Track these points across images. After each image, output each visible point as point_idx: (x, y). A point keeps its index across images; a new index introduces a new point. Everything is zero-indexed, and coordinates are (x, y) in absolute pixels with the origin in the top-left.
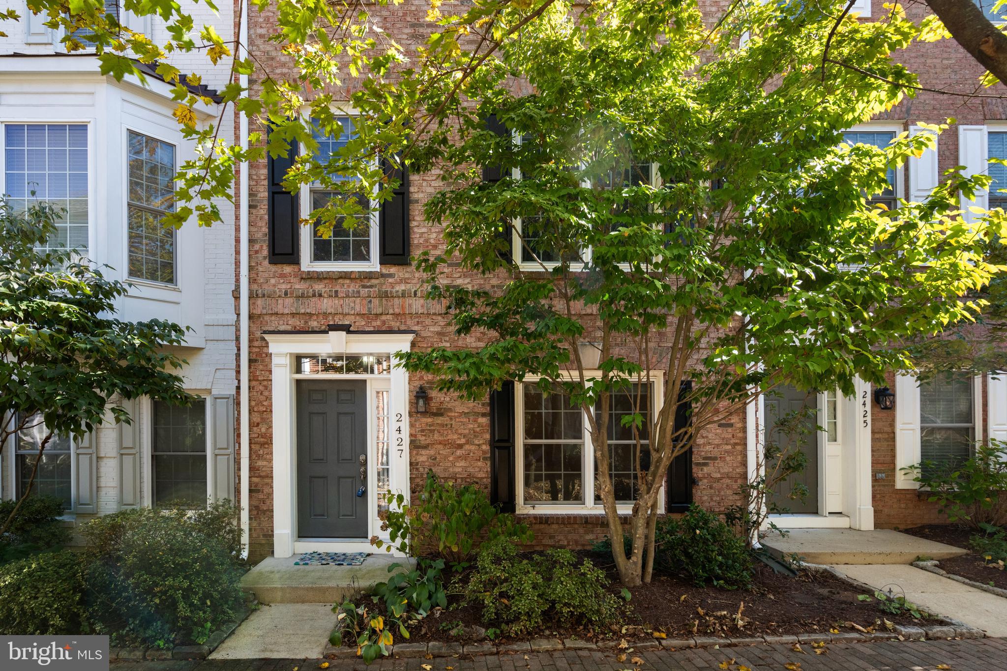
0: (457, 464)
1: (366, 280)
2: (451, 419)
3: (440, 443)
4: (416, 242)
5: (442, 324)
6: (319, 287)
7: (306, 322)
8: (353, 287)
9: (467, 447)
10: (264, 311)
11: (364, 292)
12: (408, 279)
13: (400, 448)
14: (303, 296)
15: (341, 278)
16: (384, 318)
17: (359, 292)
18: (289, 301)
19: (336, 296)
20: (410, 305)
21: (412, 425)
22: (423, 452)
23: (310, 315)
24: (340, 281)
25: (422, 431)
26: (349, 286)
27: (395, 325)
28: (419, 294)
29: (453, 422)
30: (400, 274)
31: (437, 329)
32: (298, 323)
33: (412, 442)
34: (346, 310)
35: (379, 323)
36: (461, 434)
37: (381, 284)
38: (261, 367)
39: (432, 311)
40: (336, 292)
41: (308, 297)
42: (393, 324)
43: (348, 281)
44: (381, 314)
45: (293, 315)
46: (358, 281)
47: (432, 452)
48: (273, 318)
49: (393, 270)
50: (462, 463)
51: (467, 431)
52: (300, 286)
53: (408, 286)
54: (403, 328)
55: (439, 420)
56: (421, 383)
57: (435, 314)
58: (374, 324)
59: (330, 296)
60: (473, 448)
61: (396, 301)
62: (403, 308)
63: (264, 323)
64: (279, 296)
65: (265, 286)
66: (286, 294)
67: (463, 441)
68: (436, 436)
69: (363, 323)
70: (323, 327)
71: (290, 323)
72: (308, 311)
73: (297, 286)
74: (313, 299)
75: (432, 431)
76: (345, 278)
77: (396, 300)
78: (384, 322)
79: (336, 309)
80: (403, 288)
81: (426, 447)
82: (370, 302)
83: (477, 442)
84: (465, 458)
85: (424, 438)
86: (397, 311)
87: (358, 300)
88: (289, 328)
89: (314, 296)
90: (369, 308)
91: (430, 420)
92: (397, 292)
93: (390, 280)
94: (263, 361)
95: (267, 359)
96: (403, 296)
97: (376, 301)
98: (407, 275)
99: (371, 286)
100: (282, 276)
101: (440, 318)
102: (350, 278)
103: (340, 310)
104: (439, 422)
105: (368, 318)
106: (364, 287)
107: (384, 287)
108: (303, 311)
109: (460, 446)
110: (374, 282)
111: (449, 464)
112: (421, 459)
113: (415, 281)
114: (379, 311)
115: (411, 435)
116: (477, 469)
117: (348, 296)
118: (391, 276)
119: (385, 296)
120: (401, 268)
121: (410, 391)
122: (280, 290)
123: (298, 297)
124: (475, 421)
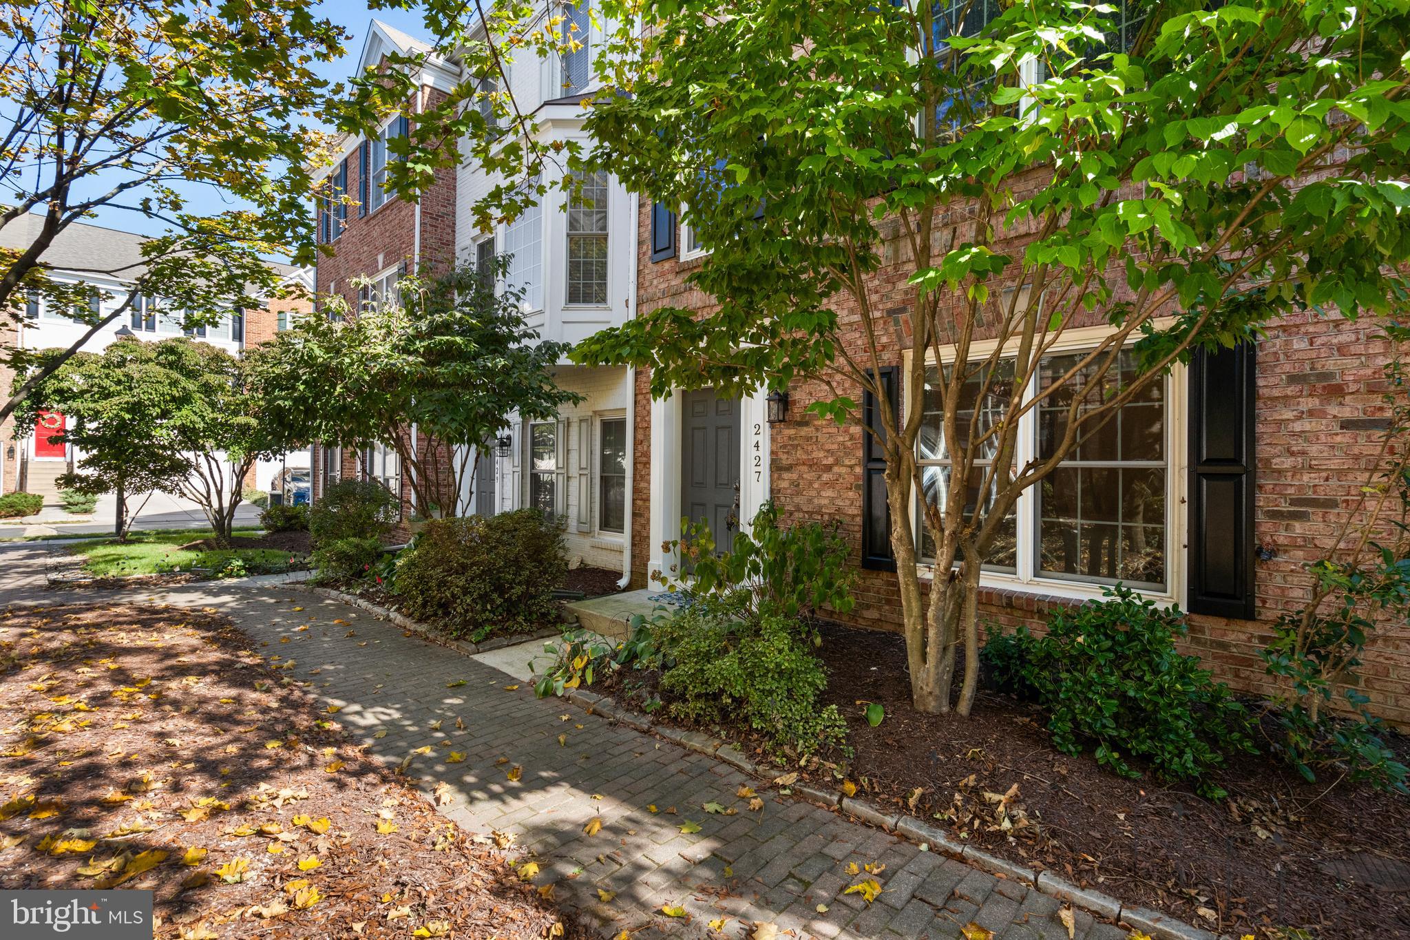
0: (823, 494)
2: (817, 430)
3: (804, 464)
9: (836, 469)
13: (758, 469)
14: (677, 293)
22: (786, 475)
25: (784, 446)
29: (819, 434)
33: (773, 462)
36: (828, 451)
41: (681, 293)
47: (795, 476)
50: (829, 493)
51: (835, 446)
52: (676, 282)
55: (805, 431)
60: (843, 470)
65: (649, 290)
67: (830, 460)
68: (800, 454)
73: (673, 283)
75: (795, 447)
81: (789, 468)
83: (847, 462)
84: (830, 485)
85: (785, 456)
91: (792, 432)
100: (663, 274)
104: (803, 433)
109: (829, 468)
111: (814, 493)
112: (784, 484)
115: (772, 453)
116: (848, 503)
122: (660, 291)
123: (673, 295)
124: (846, 431)
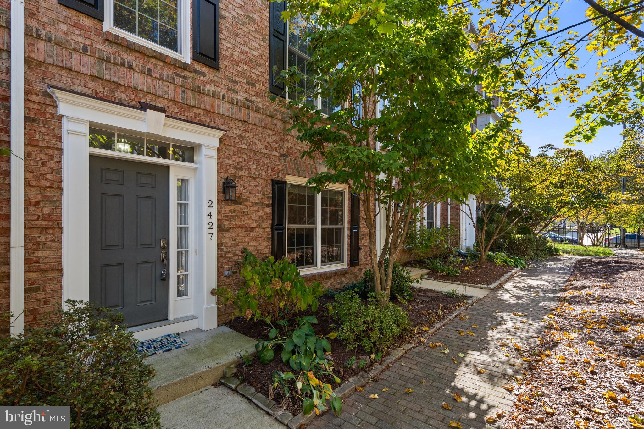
0: (251, 244)
1: (180, 70)
2: (247, 207)
3: (239, 227)
4: (223, 52)
5: (243, 129)
6: (129, 57)
7: (112, 92)
8: (167, 72)
9: (257, 230)
10: (50, 61)
11: (179, 80)
12: (217, 82)
13: (211, 231)
14: (108, 60)
15: (155, 57)
16: (196, 110)
17: (173, 79)
18: (86, 59)
19: (149, 74)
20: (218, 106)
21: (219, 212)
22: (227, 234)
23: (117, 85)
24: (152, 60)
25: (227, 216)
26: (162, 69)
27: (206, 120)
28: (226, 99)
29: (248, 210)
30: (211, 76)
31: (239, 132)
32: (101, 89)
33: (219, 226)
34: (159, 93)
35: (191, 114)
36: (253, 220)
37: (194, 79)
38: (43, 130)
39: (235, 117)
40: (150, 70)
41: (115, 64)
42: (204, 118)
43: (161, 64)
44: (194, 107)
45: (94, 78)
46: (172, 67)
47: (233, 235)
48: (63, 73)
49: (204, 69)
50: (254, 243)
51: (257, 218)
52: (106, 49)
53: (217, 89)
54: (212, 124)
55: (239, 208)
56: (227, 175)
57: (237, 119)
58: (187, 114)
59: (142, 72)
60: (261, 230)
61: (207, 99)
62: (213, 106)
63: (49, 75)
64: (75, 49)
65: (50, 29)
66: (85, 50)
67: (255, 225)
68: (237, 221)
69: (177, 110)
70: (133, 103)
71: (89, 85)
72: (116, 79)
73: (100, 46)
74: (121, 69)
75: (234, 217)
76: (159, 59)
77: (207, 97)
78: (196, 114)
79: (148, 88)
80: (213, 89)
81: (228, 230)
82: (184, 92)
83: (263, 226)
84: (255, 238)
85: (227, 223)
86: (208, 108)
87: (172, 86)
88: (89, 91)
89: (123, 65)
90: (183, 98)
91: (232, 207)
92: (209, 90)
93: (202, 78)
94: (46, 123)
95: (54, 122)
96: (213, 96)
97: (189, 93)
98: (216, 79)
99: (185, 77)
100: (78, 26)
101: (240, 124)
102: (164, 62)
103: (153, 91)
104: (239, 209)
105: (181, 106)
106: (177, 75)
107: (197, 82)
108: (108, 77)
109: (252, 229)
110: (187, 73)
111: (245, 244)
112: (226, 240)
113: (222, 86)
114: (192, 103)
115: (218, 220)
116: (263, 247)
117: (161, 79)
118: (203, 74)
119: (197, 90)
120: (211, 70)
121: (218, 182)
122: (76, 43)
123: (101, 59)
124: (263, 210)
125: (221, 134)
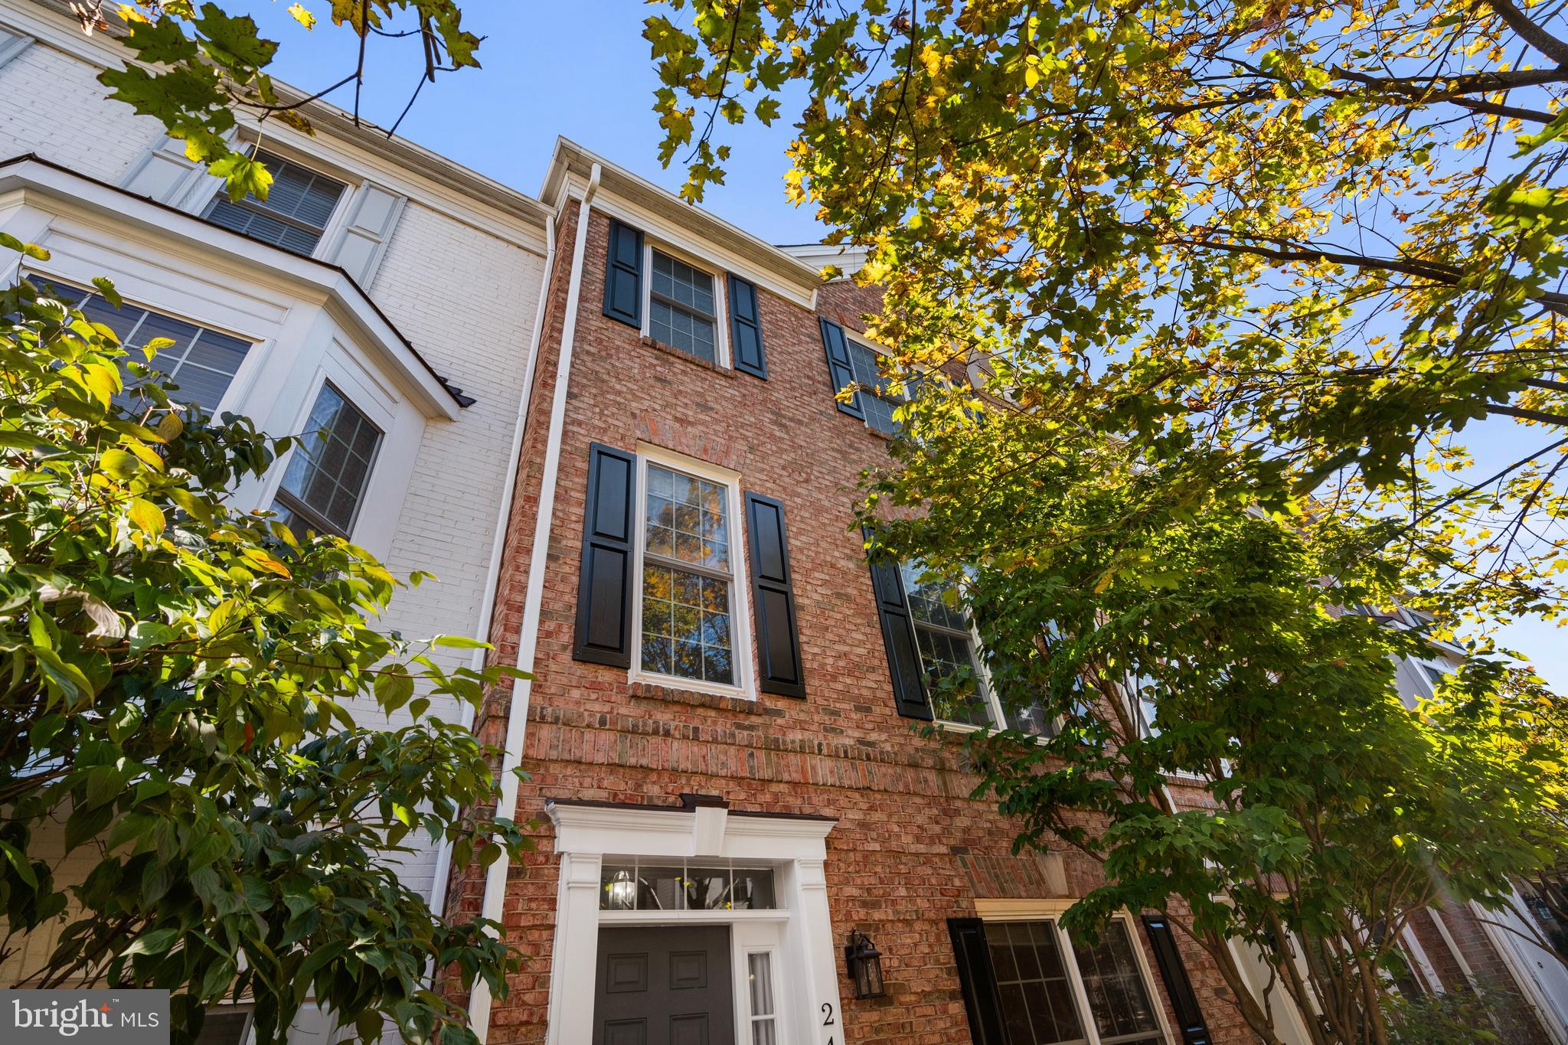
1: (742, 716)
2: (908, 1010)
4: (808, 665)
5: (865, 806)
6: (664, 717)
7: (638, 786)
8: (723, 726)
10: (554, 755)
11: (742, 736)
12: (805, 722)
14: (634, 731)
15: (703, 705)
16: (775, 788)
17: (733, 735)
18: (606, 738)
19: (696, 738)
20: (813, 768)
21: (848, 1034)
23: (646, 770)
24: (700, 711)
26: (715, 723)
27: (795, 803)
28: (825, 751)
29: (912, 1017)
30: (793, 713)
31: (857, 815)
32: (622, 786)
34: (712, 769)
35: (768, 798)
37: (766, 726)
38: (532, 890)
39: (846, 783)
40: (696, 730)
41: (645, 734)
42: (791, 800)
43: (713, 713)
44: (771, 781)
45: (613, 767)
46: (730, 715)
48: (569, 771)
49: (781, 704)
52: (630, 712)
53: (807, 735)
54: (807, 810)
55: (891, 1014)
56: (851, 925)
57: (850, 788)
58: (761, 798)
59: (685, 737)
61: (794, 760)
62: (804, 772)
63: (549, 780)
64: (588, 726)
65: (559, 702)
66: (603, 722)
69: (743, 796)
70: (671, 799)
71: (606, 783)
72: (644, 762)
73: (623, 711)
74: (653, 740)
76: (710, 707)
77: (791, 756)
78: (776, 795)
79: (695, 763)
80: (800, 737)
82: (752, 755)
86: (797, 777)
87: (732, 750)
88: (602, 795)
89: (656, 732)
90: (752, 768)
91: (875, 1016)
92: (793, 742)
93: (780, 721)
94: (538, 873)
95: (549, 870)
96: (802, 752)
97: (761, 755)
98: (803, 716)
99: (751, 728)
100: (595, 686)
101: (857, 795)
102: (717, 709)
103: (702, 767)
104: (890, 1019)
105: (749, 785)
106: (739, 726)
107: (771, 731)
108: (633, 761)
110: (755, 720)
113: (815, 727)
114: (767, 774)
117: (715, 741)
118: (779, 713)
119: (775, 747)
120: (793, 702)
121: (836, 947)
122: (592, 714)
123: (625, 731)
124: (945, 1012)
125: (826, 828)
